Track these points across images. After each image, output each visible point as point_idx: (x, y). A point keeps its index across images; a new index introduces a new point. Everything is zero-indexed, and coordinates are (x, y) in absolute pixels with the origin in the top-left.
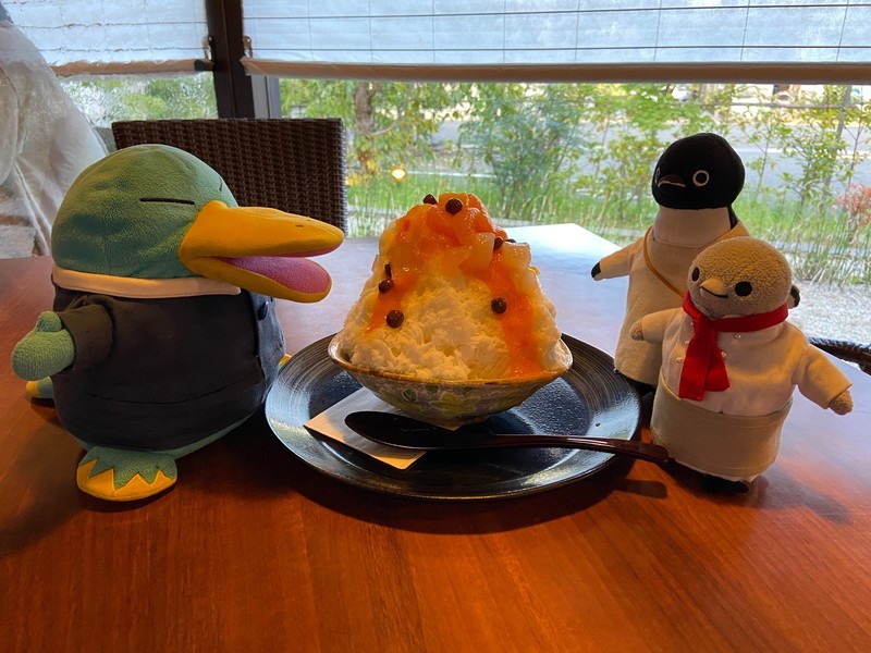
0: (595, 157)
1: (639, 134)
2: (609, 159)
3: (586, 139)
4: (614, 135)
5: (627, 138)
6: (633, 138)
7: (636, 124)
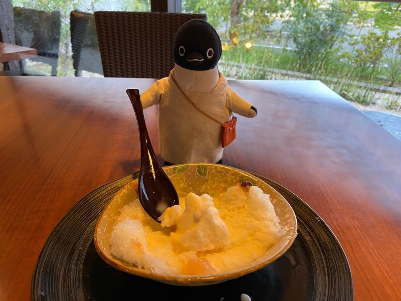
0: (352, 42)
1: (379, 32)
2: (360, 45)
3: (349, 33)
4: (365, 32)
5: (372, 34)
6: (375, 34)
7: (377, 27)
